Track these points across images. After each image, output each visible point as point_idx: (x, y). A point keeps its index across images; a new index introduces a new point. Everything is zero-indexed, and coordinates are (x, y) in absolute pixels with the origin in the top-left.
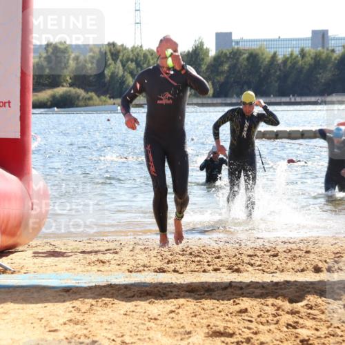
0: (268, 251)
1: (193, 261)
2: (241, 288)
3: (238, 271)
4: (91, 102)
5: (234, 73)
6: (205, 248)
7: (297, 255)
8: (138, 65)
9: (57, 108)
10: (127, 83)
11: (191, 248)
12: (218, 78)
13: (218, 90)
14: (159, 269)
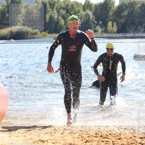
1: (102, 141)
4: (36, 36)
5: (131, 17)
6: (111, 133)
8: (68, 11)
9: (14, 39)
10: (60, 23)
11: (101, 133)
12: (121, 20)
13: (120, 28)
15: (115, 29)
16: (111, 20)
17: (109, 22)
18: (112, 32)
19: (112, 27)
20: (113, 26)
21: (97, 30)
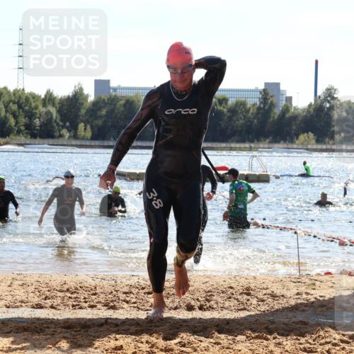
0: (143, 288)
1: (70, 298)
2: (117, 325)
3: (114, 308)
5: (111, 118)
6: (82, 285)
7: (171, 293)
8: (20, 107)
12: (96, 122)
13: (96, 133)
14: (37, 305)
15: (89, 134)
16: (82, 121)
17: (80, 123)
18: (84, 138)
19: (85, 131)
21: (63, 134)
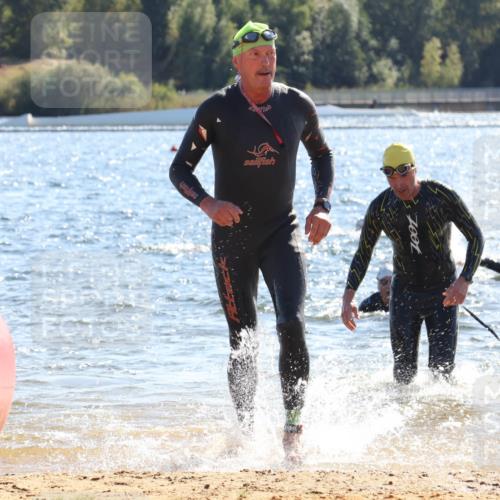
9: (35, 115)
12: (477, 34)
13: (477, 66)
15: (455, 70)
16: (436, 34)
17: (428, 40)
18: (440, 84)
19: (443, 63)
20: (444, 57)
21: (380, 74)
